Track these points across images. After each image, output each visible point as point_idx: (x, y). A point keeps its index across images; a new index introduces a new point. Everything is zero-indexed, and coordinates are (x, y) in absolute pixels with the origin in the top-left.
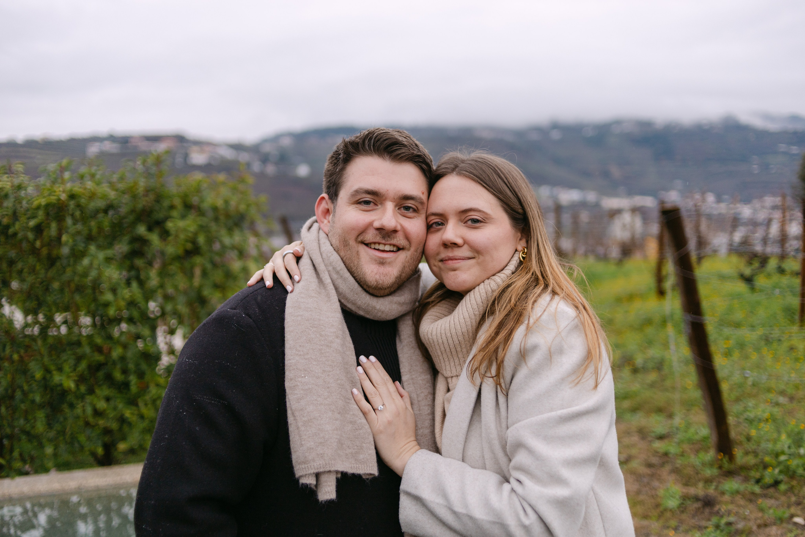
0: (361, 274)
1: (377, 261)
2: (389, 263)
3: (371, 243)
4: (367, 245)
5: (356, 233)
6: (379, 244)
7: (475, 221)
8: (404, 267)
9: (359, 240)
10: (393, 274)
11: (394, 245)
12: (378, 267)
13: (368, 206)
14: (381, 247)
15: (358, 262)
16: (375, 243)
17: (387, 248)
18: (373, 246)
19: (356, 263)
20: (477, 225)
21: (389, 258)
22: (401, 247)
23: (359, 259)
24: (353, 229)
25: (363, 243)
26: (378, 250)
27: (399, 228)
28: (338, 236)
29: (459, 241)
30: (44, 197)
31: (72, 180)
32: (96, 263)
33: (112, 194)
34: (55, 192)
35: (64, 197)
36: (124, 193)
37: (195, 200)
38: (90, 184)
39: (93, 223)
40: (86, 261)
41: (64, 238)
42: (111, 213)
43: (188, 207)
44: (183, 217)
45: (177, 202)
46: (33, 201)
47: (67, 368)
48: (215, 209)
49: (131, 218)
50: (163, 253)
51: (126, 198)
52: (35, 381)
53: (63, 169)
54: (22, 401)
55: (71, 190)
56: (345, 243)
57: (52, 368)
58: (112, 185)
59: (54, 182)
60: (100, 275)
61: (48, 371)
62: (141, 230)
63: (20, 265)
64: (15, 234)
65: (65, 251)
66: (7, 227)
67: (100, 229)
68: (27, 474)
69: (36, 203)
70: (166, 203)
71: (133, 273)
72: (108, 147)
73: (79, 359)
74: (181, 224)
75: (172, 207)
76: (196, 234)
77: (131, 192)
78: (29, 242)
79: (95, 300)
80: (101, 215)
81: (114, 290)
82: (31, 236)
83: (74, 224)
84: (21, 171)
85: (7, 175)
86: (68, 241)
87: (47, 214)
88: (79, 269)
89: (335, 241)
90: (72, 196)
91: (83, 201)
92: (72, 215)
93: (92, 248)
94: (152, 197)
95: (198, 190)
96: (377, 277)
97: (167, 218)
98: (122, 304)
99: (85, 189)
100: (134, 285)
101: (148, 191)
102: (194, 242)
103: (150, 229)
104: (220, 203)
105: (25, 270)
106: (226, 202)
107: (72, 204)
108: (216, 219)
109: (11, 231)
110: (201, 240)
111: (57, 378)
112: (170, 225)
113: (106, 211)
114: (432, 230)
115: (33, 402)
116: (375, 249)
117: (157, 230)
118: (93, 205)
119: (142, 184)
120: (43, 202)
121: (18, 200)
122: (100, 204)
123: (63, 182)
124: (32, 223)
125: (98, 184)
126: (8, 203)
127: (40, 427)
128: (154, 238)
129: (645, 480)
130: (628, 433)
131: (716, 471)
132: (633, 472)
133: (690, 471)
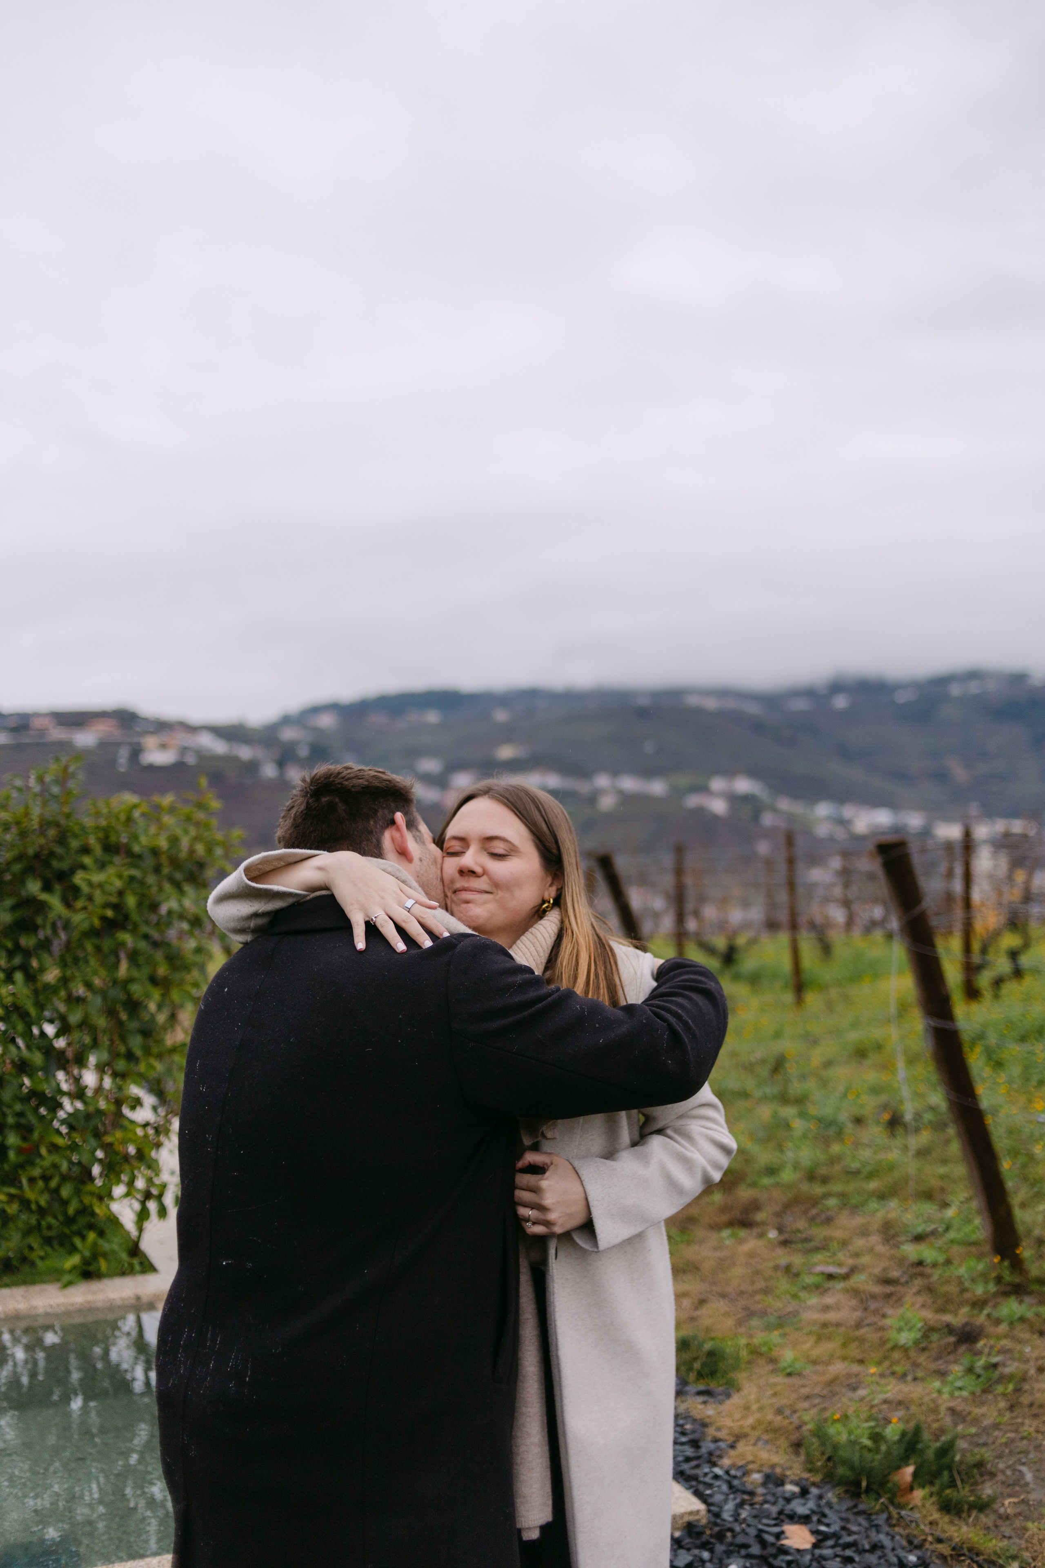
29: (479, 870)
36: (7, 828)
37: (123, 838)
43: (111, 848)
44: (102, 866)
45: (94, 841)
48: (155, 852)
49: (17, 868)
50: (67, 926)
51: (11, 836)
62: (34, 887)
70: (75, 844)
71: (18, 960)
74: (97, 877)
75: (85, 850)
76: (122, 893)
77: (20, 825)
94: (52, 832)
95: (128, 820)
97: (77, 867)
100: (19, 976)
101: (45, 824)
102: (117, 907)
103: (47, 887)
104: (163, 843)
106: (174, 840)
108: (157, 870)
110: (131, 901)
112: (79, 878)
117: (59, 889)
119: (37, 812)
128: (54, 901)
129: (873, 1305)
130: (864, 1232)
131: (992, 1288)
132: (855, 1292)
133: (953, 1289)
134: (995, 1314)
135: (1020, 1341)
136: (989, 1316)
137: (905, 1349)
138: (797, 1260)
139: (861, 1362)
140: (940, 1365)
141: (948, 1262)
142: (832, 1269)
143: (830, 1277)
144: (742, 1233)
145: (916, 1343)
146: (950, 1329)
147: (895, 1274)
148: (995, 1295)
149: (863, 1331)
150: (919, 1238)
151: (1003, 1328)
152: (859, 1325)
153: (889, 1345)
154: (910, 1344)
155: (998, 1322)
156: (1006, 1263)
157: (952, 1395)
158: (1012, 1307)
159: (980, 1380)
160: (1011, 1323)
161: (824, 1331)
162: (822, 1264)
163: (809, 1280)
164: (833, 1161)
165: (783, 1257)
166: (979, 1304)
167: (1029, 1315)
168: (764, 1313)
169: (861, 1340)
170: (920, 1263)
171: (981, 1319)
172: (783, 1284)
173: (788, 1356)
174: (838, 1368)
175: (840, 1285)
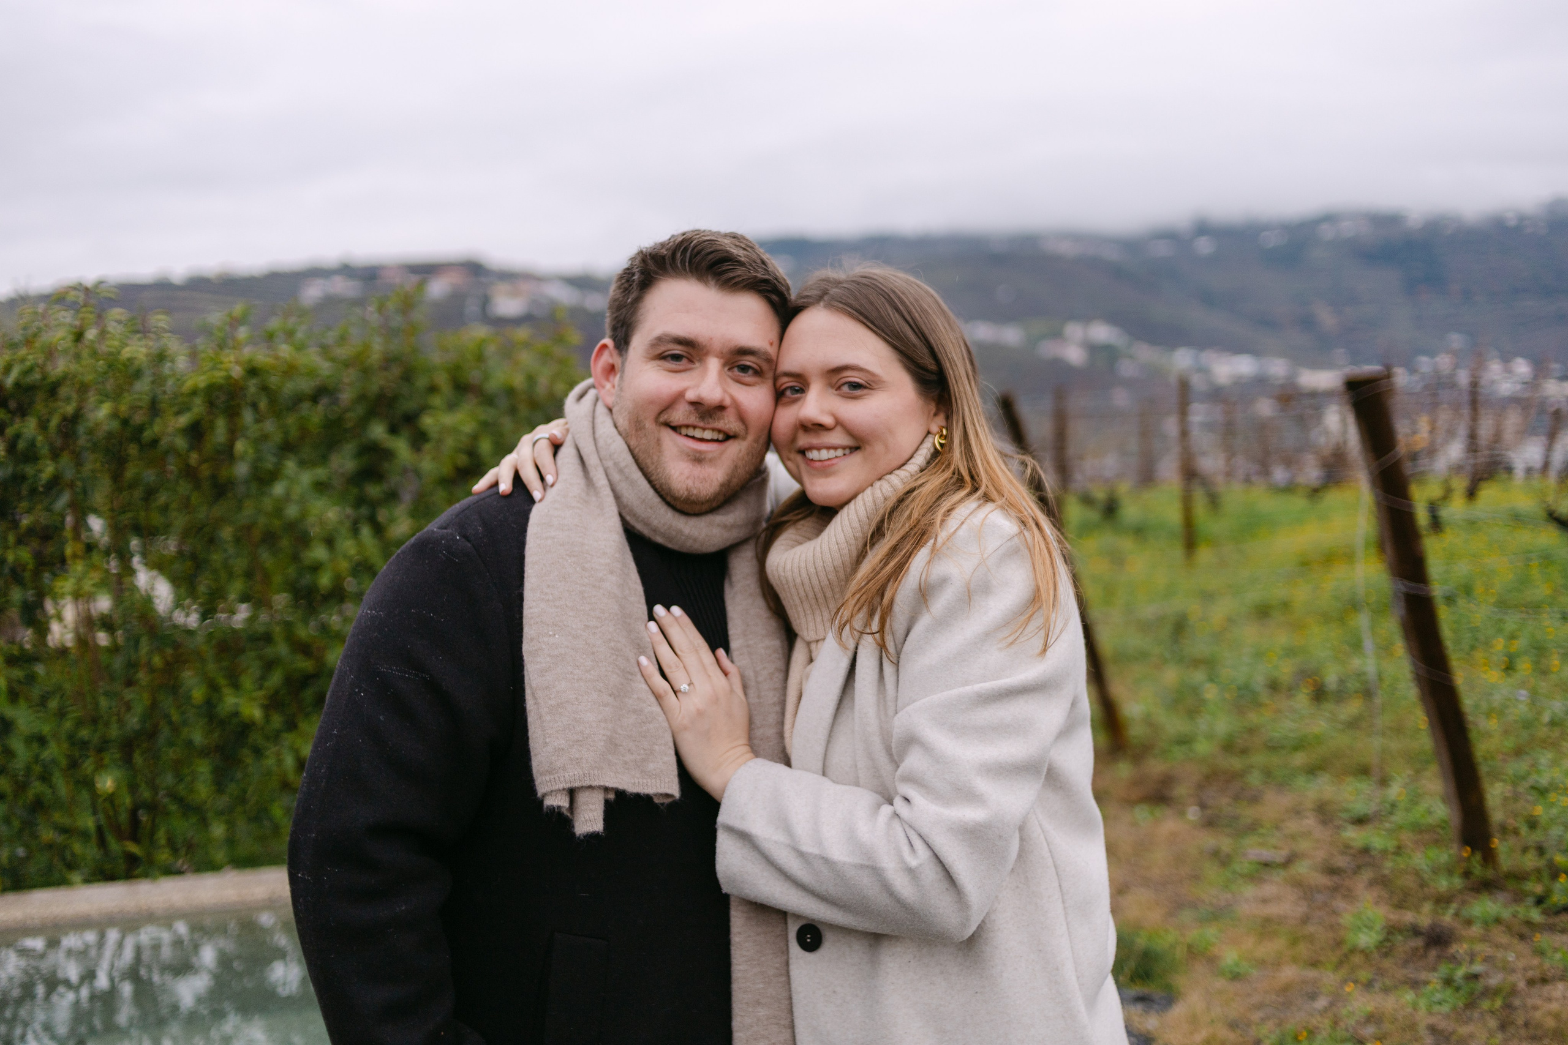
0: (663, 477)
1: (689, 456)
2: (711, 460)
3: (680, 427)
4: (675, 429)
5: (656, 409)
6: (695, 427)
7: (856, 386)
8: (736, 467)
9: (662, 419)
10: (717, 479)
11: (719, 431)
12: (691, 467)
13: (678, 363)
14: (698, 434)
15: (659, 457)
16: (687, 426)
17: (708, 435)
18: (684, 431)
19: (655, 458)
20: (859, 392)
21: (710, 452)
22: (732, 434)
23: (660, 452)
24: (652, 402)
25: (667, 425)
26: (693, 437)
27: (727, 402)
28: (626, 413)
29: (828, 420)
30: (204, 373)
31: (252, 341)
32: (297, 490)
33: (325, 368)
34: (221, 363)
35: (237, 372)
36: (347, 364)
37: (473, 376)
38: (285, 350)
39: (291, 420)
40: (278, 489)
41: (240, 446)
42: (324, 401)
43: (462, 388)
44: (452, 406)
45: (442, 380)
46: (185, 381)
47: (247, 682)
48: (510, 392)
49: (360, 410)
50: (417, 473)
51: (350, 376)
52: (193, 706)
53: (235, 322)
54: (171, 744)
55: (250, 361)
56: (637, 424)
57: (222, 682)
58: (325, 350)
59: (221, 346)
60: (304, 515)
61: (214, 687)
62: (378, 431)
63: (162, 498)
64: (155, 442)
65: (242, 469)
66: (141, 429)
67: (304, 431)
68: (179, 872)
69: (189, 384)
70: (421, 382)
71: (364, 511)
72: (341, 287)
73: (269, 665)
74: (448, 419)
75: (433, 389)
76: (475, 437)
77: (359, 363)
78: (179, 455)
79: (295, 558)
80: (306, 406)
81: (330, 542)
82: (181, 443)
83: (258, 421)
84: (163, 328)
85: (139, 336)
86: (246, 452)
87: (211, 404)
88: (268, 504)
89: (623, 422)
90: (253, 371)
91: (273, 380)
92: (254, 406)
93: (290, 465)
94: (396, 371)
95: (480, 358)
96: (690, 483)
97: (424, 408)
98: (344, 565)
99: (277, 358)
100: (366, 532)
101: (389, 361)
102: (472, 452)
103: (393, 430)
104: (518, 381)
105: (174, 506)
106: (531, 379)
107: (252, 385)
108: (513, 411)
109: (147, 435)
111: (230, 701)
112: (428, 421)
113: (315, 397)
114: (785, 400)
115: (189, 743)
116: (687, 436)
117: (406, 433)
118: (289, 387)
119: (377, 348)
120: (201, 381)
121: (159, 380)
122: (305, 385)
123: (237, 346)
124: (184, 420)
125: (300, 348)
126: (143, 386)
127: (203, 790)
128: (401, 447)
129: (1320, 898)
130: (1297, 812)
131: (1458, 882)
132: (1298, 884)
133: (1409, 882)
134: (1465, 913)
135: (1498, 946)
136: (1456, 914)
137: (1365, 953)
138: (1225, 844)
139: (1314, 964)
140: (1409, 972)
141: (1399, 851)
142: (1267, 854)
143: (1266, 865)
144: (1160, 811)
145: (1380, 946)
146: (1415, 931)
147: (1341, 861)
148: (1460, 892)
149: (1311, 929)
150: (1360, 821)
151: (1476, 930)
152: (1305, 920)
153: (1345, 948)
154: (1372, 946)
155: (1469, 922)
156: (1478, 856)
157: (1430, 1013)
158: (1486, 906)
159: (1462, 992)
160: (1486, 923)
161: (1266, 927)
162: (1255, 850)
163: (1242, 866)
164: (1251, 731)
165: (1209, 840)
166: (1442, 900)
167: (1506, 914)
168: (1194, 905)
169: (1310, 938)
170: (1366, 851)
171: (1447, 918)
172: (1211, 871)
173: (1230, 956)
174: (1289, 973)
175: (1279, 876)
